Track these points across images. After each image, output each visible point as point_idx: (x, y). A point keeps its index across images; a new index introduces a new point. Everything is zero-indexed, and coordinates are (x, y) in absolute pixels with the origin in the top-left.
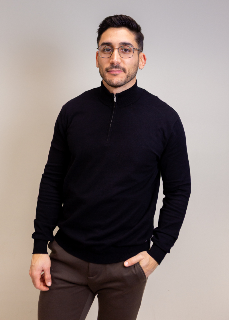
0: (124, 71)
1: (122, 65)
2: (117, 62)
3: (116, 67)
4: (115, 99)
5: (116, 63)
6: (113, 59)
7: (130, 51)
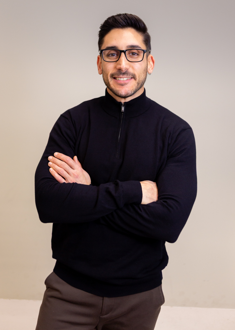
0: (134, 77)
1: (131, 70)
2: (125, 68)
3: (124, 74)
4: (123, 109)
5: (124, 70)
6: (120, 65)
7: (138, 55)
